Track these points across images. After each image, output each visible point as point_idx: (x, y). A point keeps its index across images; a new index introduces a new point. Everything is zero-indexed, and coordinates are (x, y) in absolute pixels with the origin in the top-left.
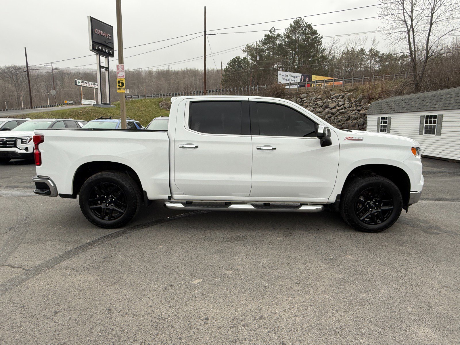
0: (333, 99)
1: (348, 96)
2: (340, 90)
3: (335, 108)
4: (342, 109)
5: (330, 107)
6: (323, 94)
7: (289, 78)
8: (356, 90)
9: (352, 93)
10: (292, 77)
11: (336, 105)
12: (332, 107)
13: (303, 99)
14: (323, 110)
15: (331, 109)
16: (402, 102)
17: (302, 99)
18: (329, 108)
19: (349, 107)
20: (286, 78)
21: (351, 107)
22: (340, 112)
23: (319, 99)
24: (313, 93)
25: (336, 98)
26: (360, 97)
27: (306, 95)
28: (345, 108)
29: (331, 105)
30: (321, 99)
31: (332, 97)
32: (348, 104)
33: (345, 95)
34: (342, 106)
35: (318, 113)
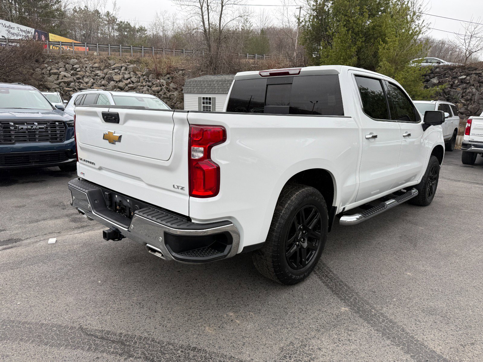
0: (114, 69)
1: (132, 68)
2: (120, 59)
3: (120, 81)
4: (130, 83)
5: (114, 79)
6: (100, 63)
7: (16, 31)
8: (138, 61)
9: (135, 65)
10: (21, 30)
11: (122, 78)
12: (117, 80)
13: (75, 66)
14: (107, 83)
15: (117, 82)
16: (226, 82)
17: (73, 66)
18: (114, 81)
19: (137, 82)
20: (12, 31)
21: (139, 82)
22: (129, 87)
23: (96, 68)
24: (86, 59)
25: (118, 69)
26: (146, 71)
27: (77, 61)
28: (133, 82)
29: (117, 78)
30: (99, 69)
31: (112, 67)
32: (136, 77)
33: (128, 67)
34: (129, 80)
35: (101, 86)
